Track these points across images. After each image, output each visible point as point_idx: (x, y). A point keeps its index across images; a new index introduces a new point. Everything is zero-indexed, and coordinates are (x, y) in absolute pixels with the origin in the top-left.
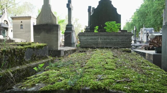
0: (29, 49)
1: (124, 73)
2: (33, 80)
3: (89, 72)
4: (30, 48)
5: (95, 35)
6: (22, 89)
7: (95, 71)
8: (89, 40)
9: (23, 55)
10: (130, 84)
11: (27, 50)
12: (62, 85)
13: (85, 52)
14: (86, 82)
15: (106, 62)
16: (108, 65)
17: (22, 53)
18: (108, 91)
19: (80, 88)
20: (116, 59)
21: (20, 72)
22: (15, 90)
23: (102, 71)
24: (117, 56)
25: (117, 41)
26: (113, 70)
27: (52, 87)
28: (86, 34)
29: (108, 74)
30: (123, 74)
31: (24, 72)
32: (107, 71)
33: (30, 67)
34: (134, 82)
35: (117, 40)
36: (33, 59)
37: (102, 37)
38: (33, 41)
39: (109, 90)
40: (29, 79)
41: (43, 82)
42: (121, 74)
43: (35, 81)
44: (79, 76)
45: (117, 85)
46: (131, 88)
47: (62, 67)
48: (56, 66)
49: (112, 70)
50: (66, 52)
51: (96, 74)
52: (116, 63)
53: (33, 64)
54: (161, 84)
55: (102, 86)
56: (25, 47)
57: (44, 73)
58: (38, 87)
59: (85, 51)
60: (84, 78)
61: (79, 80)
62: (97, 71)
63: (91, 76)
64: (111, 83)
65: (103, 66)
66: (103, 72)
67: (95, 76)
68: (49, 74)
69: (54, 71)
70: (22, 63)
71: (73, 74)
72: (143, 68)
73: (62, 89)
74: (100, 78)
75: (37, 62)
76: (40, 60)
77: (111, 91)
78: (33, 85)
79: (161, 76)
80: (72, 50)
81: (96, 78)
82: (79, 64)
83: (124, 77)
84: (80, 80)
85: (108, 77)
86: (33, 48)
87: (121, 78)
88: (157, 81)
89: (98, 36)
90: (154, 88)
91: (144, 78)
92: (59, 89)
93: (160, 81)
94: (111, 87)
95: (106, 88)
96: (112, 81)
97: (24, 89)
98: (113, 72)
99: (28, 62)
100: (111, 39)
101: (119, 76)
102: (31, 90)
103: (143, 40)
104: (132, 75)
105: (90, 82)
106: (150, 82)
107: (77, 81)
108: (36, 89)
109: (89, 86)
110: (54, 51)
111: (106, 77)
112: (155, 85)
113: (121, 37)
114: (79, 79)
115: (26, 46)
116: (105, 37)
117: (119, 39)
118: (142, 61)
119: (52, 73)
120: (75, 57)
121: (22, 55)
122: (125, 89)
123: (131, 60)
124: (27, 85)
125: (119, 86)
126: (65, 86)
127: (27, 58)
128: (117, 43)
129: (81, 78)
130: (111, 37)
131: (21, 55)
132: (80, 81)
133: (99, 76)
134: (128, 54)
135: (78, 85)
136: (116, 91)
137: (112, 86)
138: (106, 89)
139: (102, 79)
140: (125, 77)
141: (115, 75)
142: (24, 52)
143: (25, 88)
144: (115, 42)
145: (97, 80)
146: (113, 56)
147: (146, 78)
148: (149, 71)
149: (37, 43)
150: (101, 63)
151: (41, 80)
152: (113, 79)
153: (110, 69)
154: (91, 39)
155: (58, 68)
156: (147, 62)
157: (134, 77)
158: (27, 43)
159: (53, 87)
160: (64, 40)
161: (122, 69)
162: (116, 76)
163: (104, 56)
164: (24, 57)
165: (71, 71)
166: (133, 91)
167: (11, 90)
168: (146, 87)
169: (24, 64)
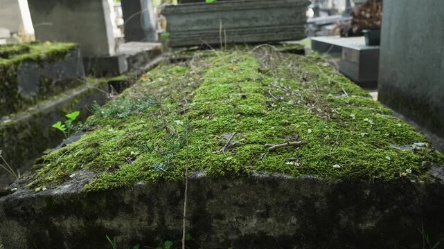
0: (26, 64)
1: (287, 121)
2: (60, 163)
3: (199, 127)
4: (29, 60)
5: (208, 11)
6: (38, 191)
7: (217, 124)
8: (193, 26)
9: (14, 84)
10: (301, 152)
11: (22, 67)
12: (137, 172)
13: (184, 63)
14: (197, 157)
15: (241, 92)
16: (246, 103)
17: (8, 80)
18: (249, 177)
19: (184, 176)
20: (267, 79)
21: (16, 132)
22: (18, 194)
23: (233, 123)
24: (268, 71)
25: (269, 23)
26: (260, 115)
27: (113, 181)
28: (183, 9)
29: (249, 129)
30: (285, 124)
31: (27, 131)
32: (244, 120)
33: (40, 114)
34: (309, 147)
35: (266, 20)
36: (45, 90)
37: (228, 16)
38: (33, 39)
39: (251, 173)
40: (48, 161)
41: (87, 167)
42: (280, 124)
43: (66, 166)
44: (177, 142)
45: (270, 157)
46: (303, 163)
47: (130, 115)
48: (114, 114)
49: (257, 116)
50: (132, 59)
51: (218, 132)
52: (266, 94)
53: (48, 104)
54: (370, 143)
55: (235, 167)
56: (13, 60)
57: (85, 137)
58: (78, 183)
59: (184, 60)
60: (189, 146)
61: (177, 154)
62: (220, 124)
63: (208, 139)
64: (256, 154)
65: (235, 106)
66: (236, 126)
67: (217, 138)
68: (99, 143)
69: (110, 130)
70: (15, 105)
71: (160, 137)
72: (332, 101)
73: (140, 183)
74: (229, 144)
75: (58, 99)
76: (63, 90)
77: (257, 175)
78: (64, 179)
79: (371, 122)
80: (147, 51)
81: (221, 144)
82: (174, 105)
83: (288, 134)
84: (180, 154)
85: (249, 138)
86: (39, 60)
87: (279, 137)
88: (361, 136)
89: (216, 14)
90: (353, 155)
91: (332, 130)
92: (131, 182)
93: (368, 136)
94: (255, 166)
95: (245, 169)
96: (259, 150)
97: (41, 190)
98: (260, 121)
99: (33, 102)
100: (253, 18)
101: (275, 132)
102: (62, 193)
103: (336, 7)
104: (305, 125)
105: (207, 158)
106: (345, 142)
107: (174, 157)
108: (73, 189)
109: (205, 168)
110: (100, 59)
111: (242, 140)
112: (356, 149)
113: (277, 13)
114: (178, 151)
115: (17, 58)
116: (237, 15)
117: (273, 17)
118: (330, 79)
119: (108, 138)
120: (161, 79)
121: (10, 84)
122: (289, 168)
123: (304, 78)
124: (46, 179)
125: (276, 160)
126: (146, 173)
127: (27, 90)
128: (268, 30)
129: (182, 148)
130: (251, 14)
131: (7, 84)
132: (181, 158)
133: (227, 137)
134: (297, 58)
135: (176, 168)
136: (268, 176)
137: (258, 162)
138: (246, 173)
139: (235, 145)
140: (288, 132)
141: (266, 130)
142: (16, 76)
143: (44, 189)
144: (262, 26)
145: (223, 148)
146: (259, 71)
147: (338, 132)
148: (346, 110)
149: (48, 43)
150: (229, 97)
151: (81, 162)
152: (260, 143)
153: (251, 114)
154: (198, 22)
155: (120, 121)
156: (343, 80)
157: (310, 131)
158: (16, 48)
159: (115, 179)
160: (121, 22)
161: (281, 111)
162: (267, 132)
163: (235, 72)
164: (17, 89)
165: (155, 127)
166: (307, 170)
167: (9, 196)
168: (337, 157)
169: (21, 107)
